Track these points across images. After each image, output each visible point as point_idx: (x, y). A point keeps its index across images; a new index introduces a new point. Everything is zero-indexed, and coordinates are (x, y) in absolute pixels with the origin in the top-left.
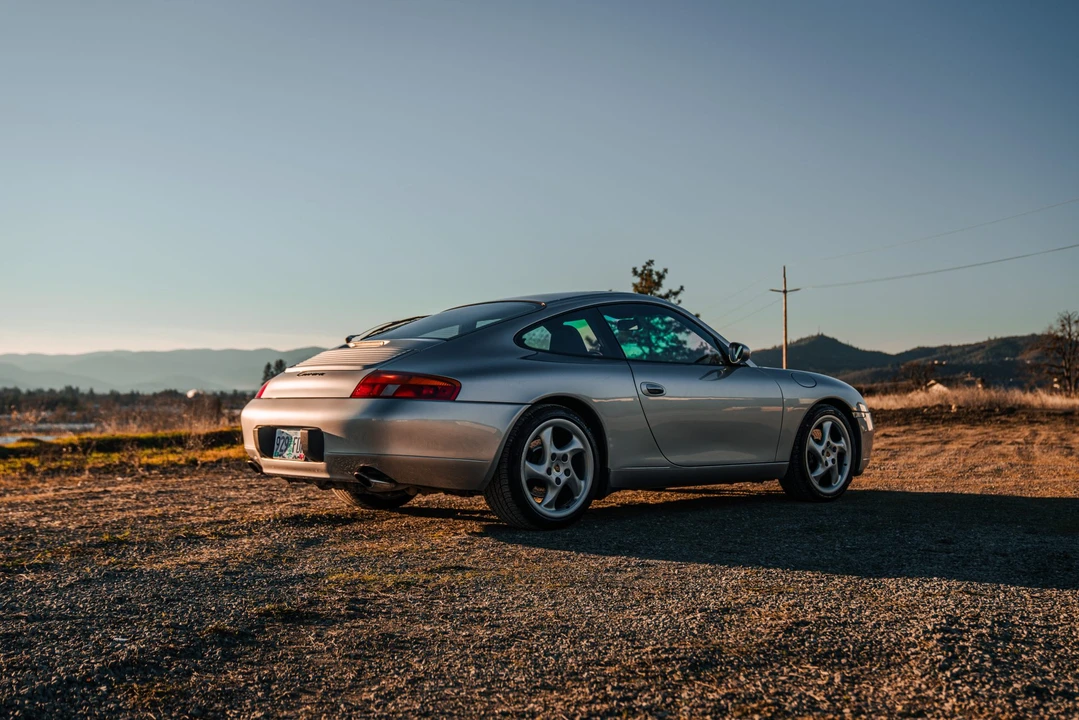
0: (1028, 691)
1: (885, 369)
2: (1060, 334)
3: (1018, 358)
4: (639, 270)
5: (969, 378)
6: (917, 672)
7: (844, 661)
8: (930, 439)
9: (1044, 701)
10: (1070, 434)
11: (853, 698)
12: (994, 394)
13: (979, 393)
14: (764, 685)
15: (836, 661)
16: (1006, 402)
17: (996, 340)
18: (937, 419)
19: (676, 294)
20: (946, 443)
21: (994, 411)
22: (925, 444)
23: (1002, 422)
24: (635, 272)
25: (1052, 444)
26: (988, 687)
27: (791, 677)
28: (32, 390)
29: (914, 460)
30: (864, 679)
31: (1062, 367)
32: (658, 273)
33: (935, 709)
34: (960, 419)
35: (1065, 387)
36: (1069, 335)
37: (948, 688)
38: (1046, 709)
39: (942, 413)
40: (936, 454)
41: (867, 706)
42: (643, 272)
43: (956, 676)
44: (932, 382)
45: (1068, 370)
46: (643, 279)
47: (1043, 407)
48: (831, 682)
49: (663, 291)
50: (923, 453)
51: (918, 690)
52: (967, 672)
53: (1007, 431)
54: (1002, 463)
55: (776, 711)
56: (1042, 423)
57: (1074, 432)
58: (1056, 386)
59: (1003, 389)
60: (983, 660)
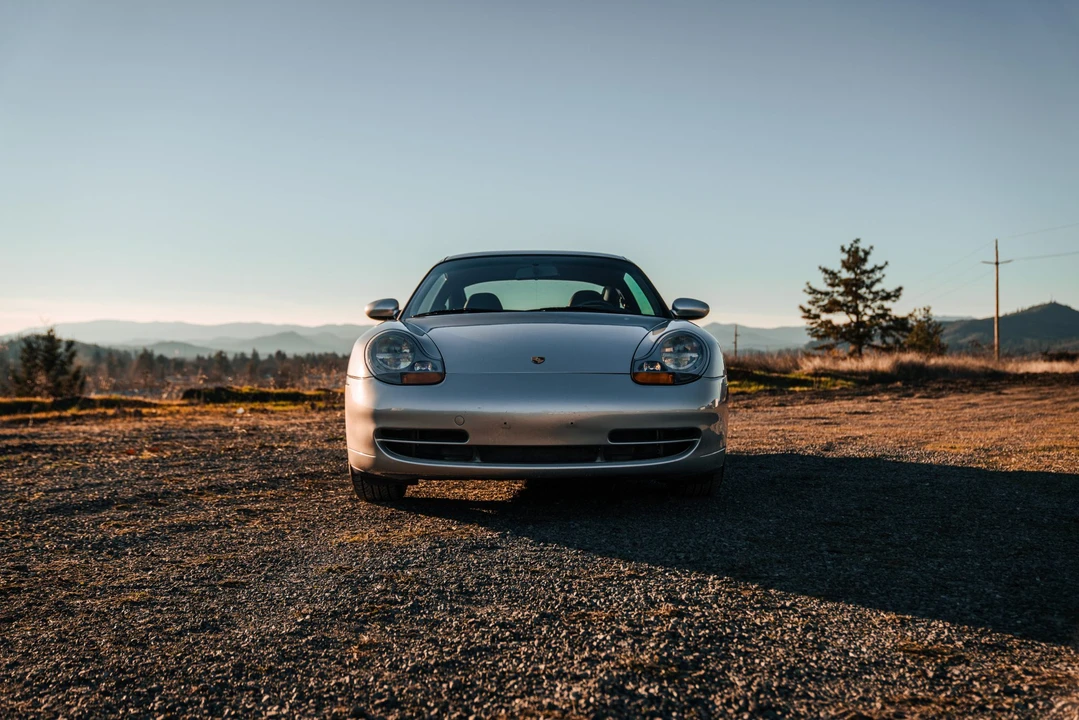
4: (847, 248)
19: (881, 268)
24: (843, 249)
32: (864, 251)
42: (850, 249)
46: (849, 255)
49: (868, 266)
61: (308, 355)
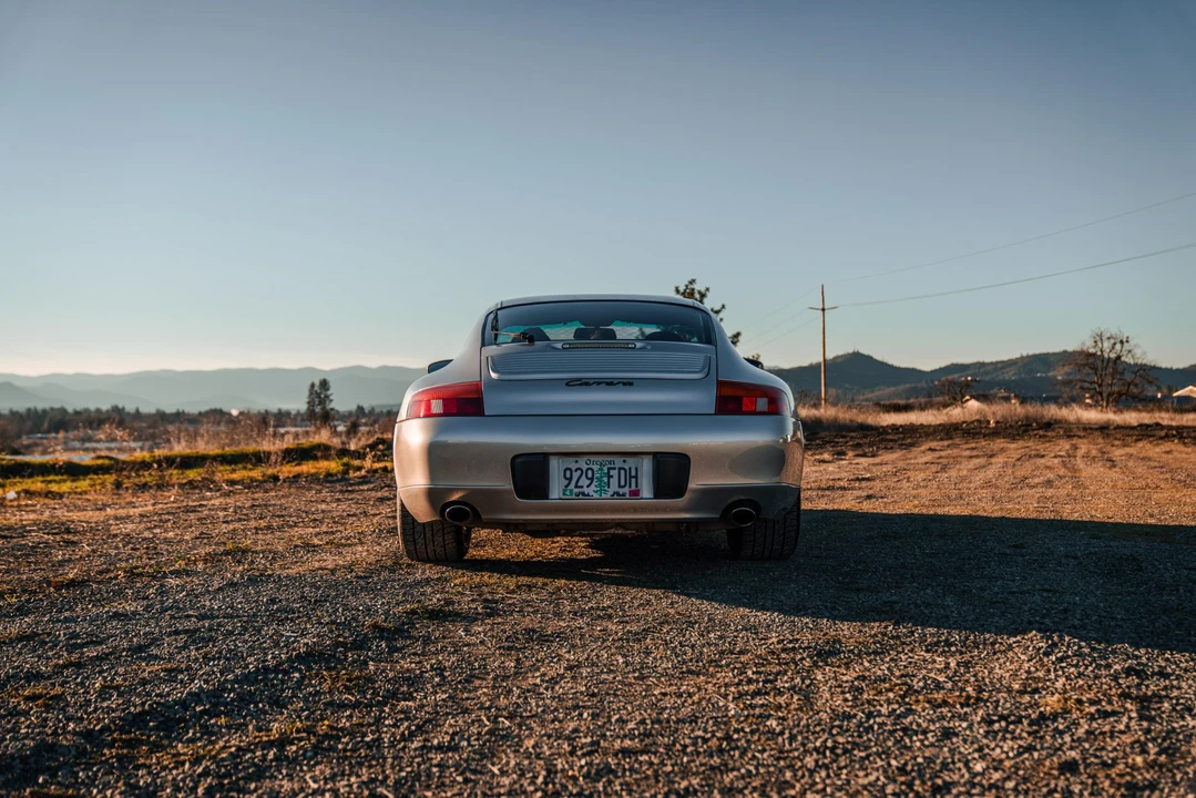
0: (1129, 672)
1: (919, 385)
2: (1092, 351)
3: (1051, 374)
4: (682, 289)
5: (1003, 393)
6: (1023, 657)
7: (953, 649)
8: (975, 453)
9: (1143, 680)
10: (1108, 448)
11: (972, 679)
12: (1032, 409)
13: (1016, 409)
14: (888, 669)
15: (946, 649)
16: (1043, 416)
17: (1028, 356)
18: (977, 433)
19: (718, 312)
20: (991, 456)
21: (1031, 425)
22: (971, 457)
23: (1040, 437)
24: (678, 289)
25: (1094, 457)
26: (1090, 669)
27: (910, 663)
28: (78, 409)
29: (965, 472)
30: (976, 664)
31: (1094, 382)
32: (700, 292)
33: (1048, 687)
34: (999, 433)
35: (1097, 402)
36: (1102, 351)
37: (1055, 670)
38: (1147, 686)
39: (981, 428)
40: (984, 467)
41: (986, 685)
42: (685, 290)
43: (1061, 660)
44: (968, 397)
45: (1100, 386)
47: (1079, 421)
48: (947, 666)
50: (971, 466)
51: (1028, 672)
52: (1069, 657)
53: (1048, 445)
54: (1051, 476)
55: (907, 691)
56: (1080, 437)
57: (1113, 446)
58: (1088, 401)
59: (1039, 404)
60: (1080, 647)
61: (29, 410)
